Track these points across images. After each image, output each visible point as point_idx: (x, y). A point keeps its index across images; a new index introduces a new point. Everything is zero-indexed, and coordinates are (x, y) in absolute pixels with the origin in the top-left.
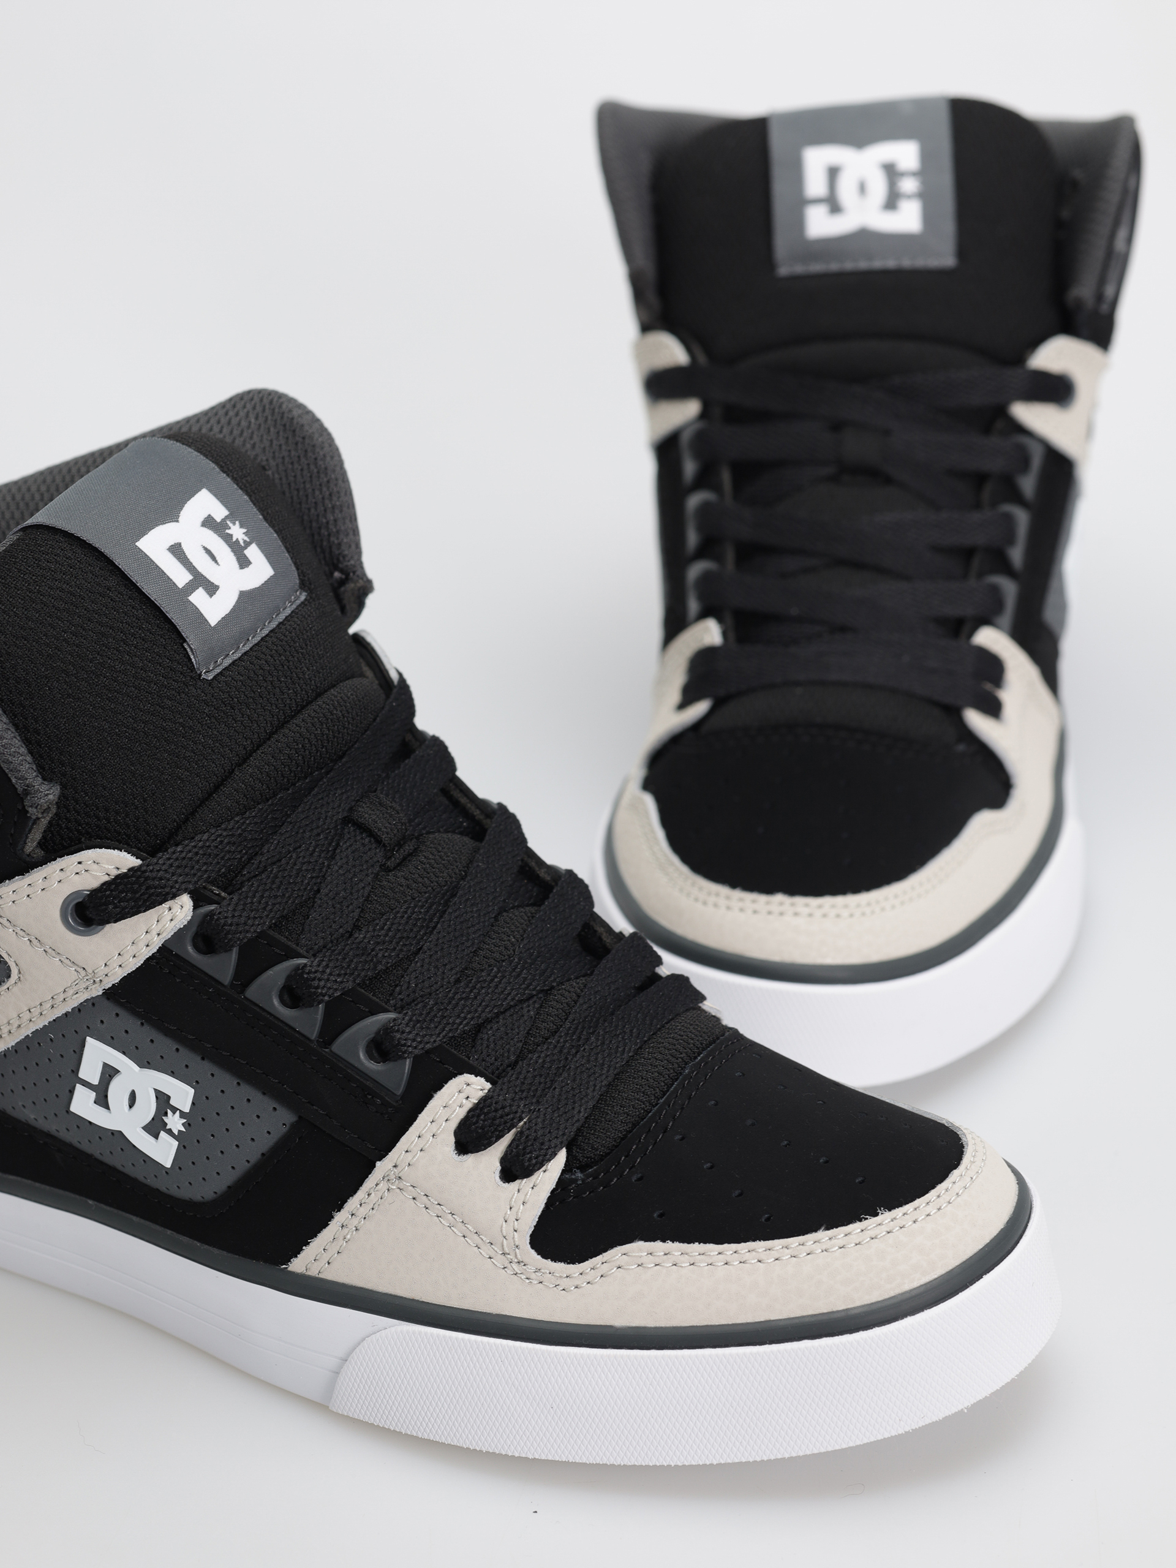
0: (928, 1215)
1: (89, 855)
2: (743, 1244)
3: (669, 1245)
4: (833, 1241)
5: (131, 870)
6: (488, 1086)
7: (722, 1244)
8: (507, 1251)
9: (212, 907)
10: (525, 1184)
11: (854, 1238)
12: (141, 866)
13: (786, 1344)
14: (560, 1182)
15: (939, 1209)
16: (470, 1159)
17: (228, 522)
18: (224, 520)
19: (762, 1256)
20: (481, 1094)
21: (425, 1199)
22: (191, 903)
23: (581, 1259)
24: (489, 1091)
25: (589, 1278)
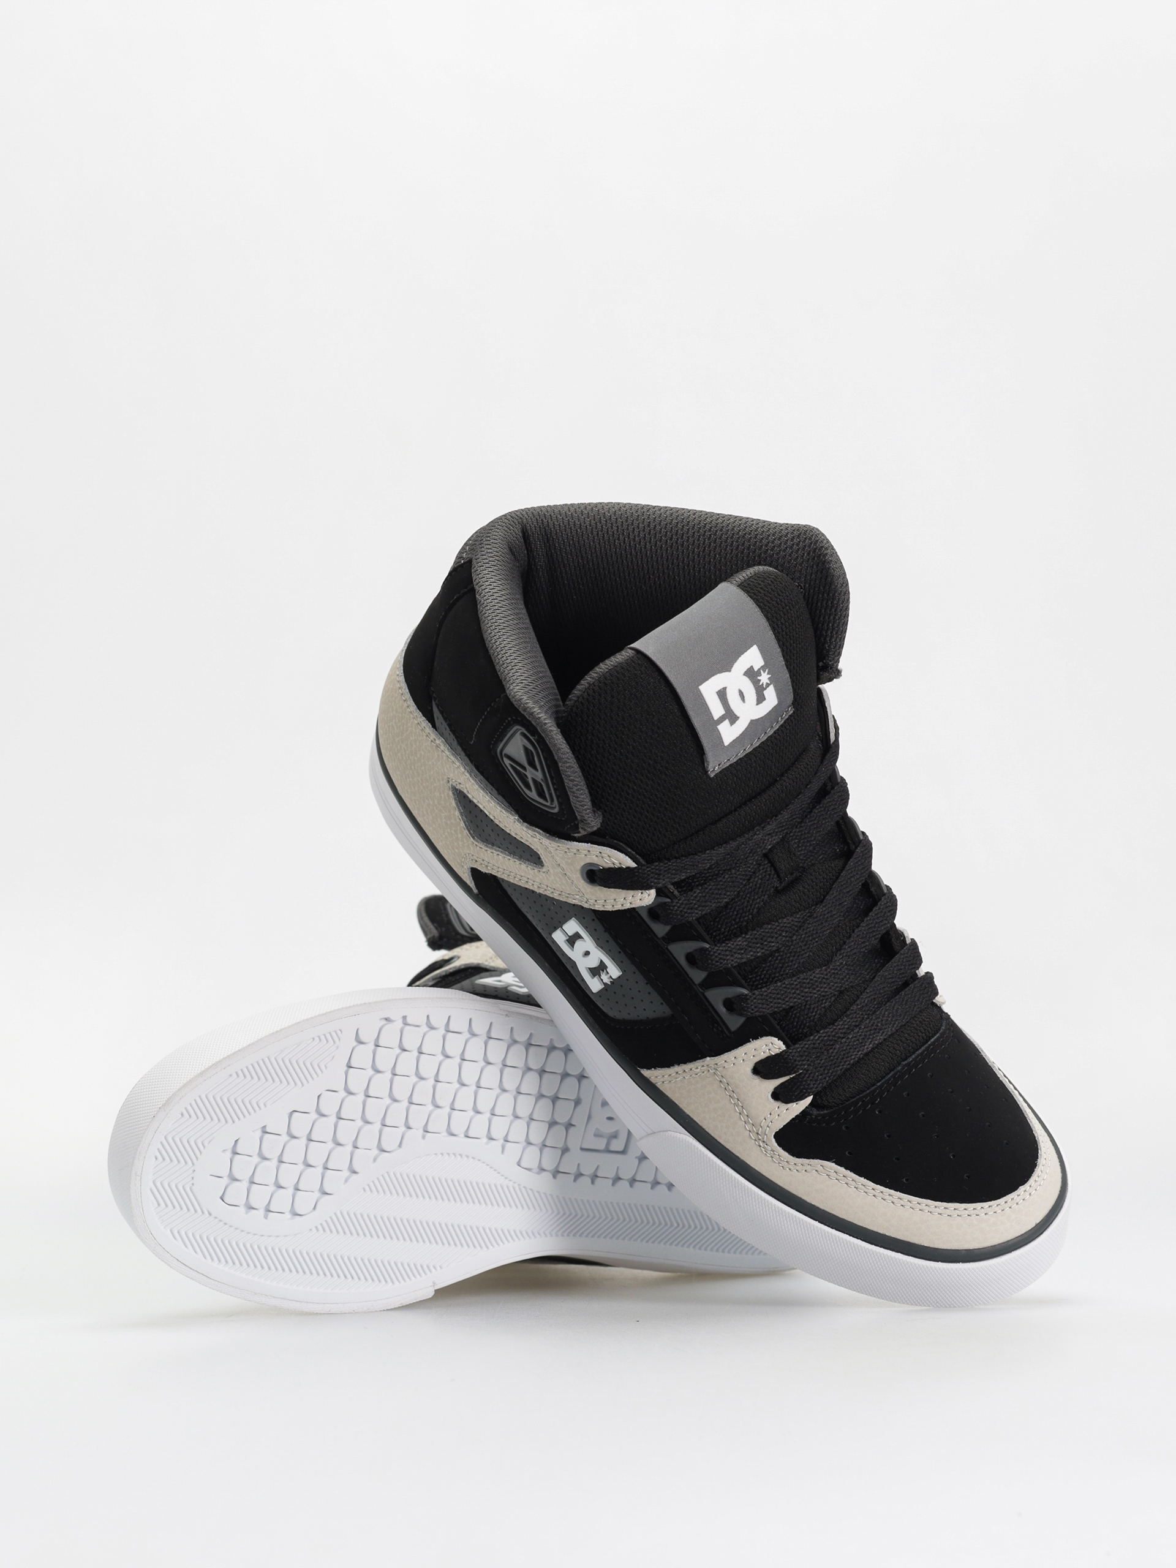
0: (995, 1212)
1: (607, 851)
2: (887, 1189)
3: (848, 1173)
4: (937, 1209)
5: (628, 868)
6: (784, 1048)
7: (877, 1184)
8: (760, 1133)
9: (668, 900)
10: (784, 1106)
11: (948, 1212)
12: (636, 868)
13: (889, 1251)
14: (803, 1112)
15: (1003, 1210)
16: (757, 1080)
17: (761, 671)
18: (759, 669)
19: (895, 1201)
20: (778, 1051)
21: (727, 1086)
22: (655, 894)
23: (799, 1157)
24: (783, 1051)
25: (798, 1168)
